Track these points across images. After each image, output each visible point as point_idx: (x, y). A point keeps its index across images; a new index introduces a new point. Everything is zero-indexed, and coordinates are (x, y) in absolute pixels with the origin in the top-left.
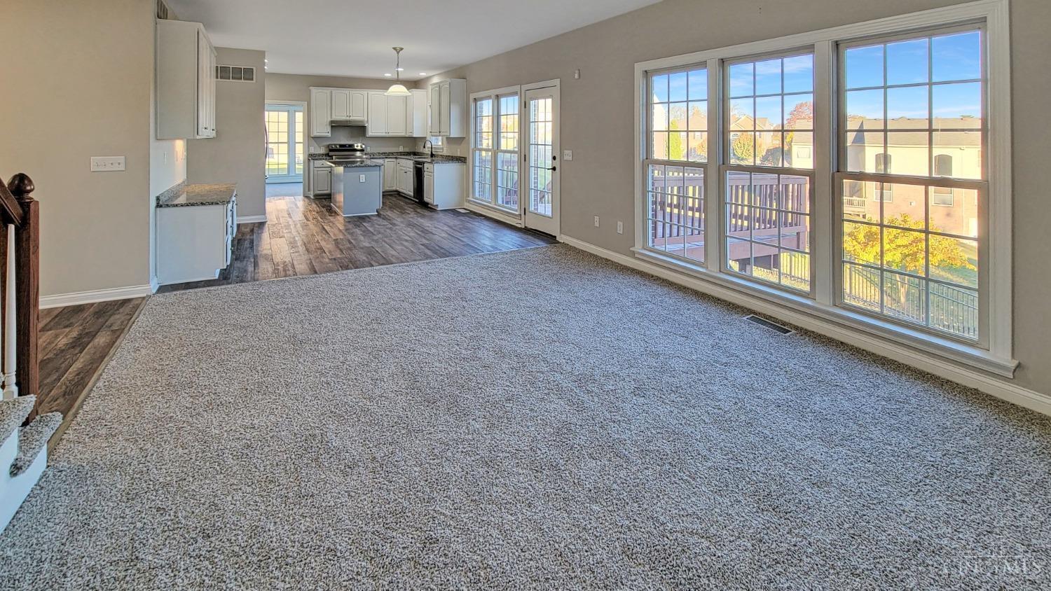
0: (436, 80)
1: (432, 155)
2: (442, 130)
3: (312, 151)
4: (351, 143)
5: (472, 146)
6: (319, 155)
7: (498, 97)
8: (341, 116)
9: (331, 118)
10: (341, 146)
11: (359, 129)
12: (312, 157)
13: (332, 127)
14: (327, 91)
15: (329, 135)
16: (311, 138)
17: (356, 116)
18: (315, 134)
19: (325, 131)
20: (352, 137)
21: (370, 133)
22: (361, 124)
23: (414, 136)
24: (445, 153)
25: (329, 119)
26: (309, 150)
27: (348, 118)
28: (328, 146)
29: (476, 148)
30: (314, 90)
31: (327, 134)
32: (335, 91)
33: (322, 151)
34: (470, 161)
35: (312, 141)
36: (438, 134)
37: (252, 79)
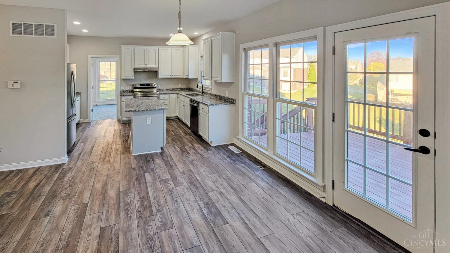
0: (205, 37)
1: (203, 93)
2: (213, 76)
3: (123, 88)
4: (148, 82)
5: (242, 90)
6: (127, 91)
7: (276, 45)
8: (141, 65)
9: (134, 66)
10: (141, 85)
11: (154, 73)
12: (123, 93)
13: (135, 72)
14: (132, 47)
15: (133, 78)
16: (122, 80)
17: (152, 65)
18: (124, 77)
19: (130, 75)
20: (149, 78)
21: (160, 76)
22: (155, 70)
23: (189, 78)
24: (213, 92)
25: (133, 67)
26: (120, 88)
27: (145, 66)
28: (133, 85)
29: (246, 93)
30: (123, 47)
31: (131, 78)
32: (137, 48)
33: (129, 88)
34: (239, 102)
35: (123, 82)
36: (210, 78)
37: (53, 35)
